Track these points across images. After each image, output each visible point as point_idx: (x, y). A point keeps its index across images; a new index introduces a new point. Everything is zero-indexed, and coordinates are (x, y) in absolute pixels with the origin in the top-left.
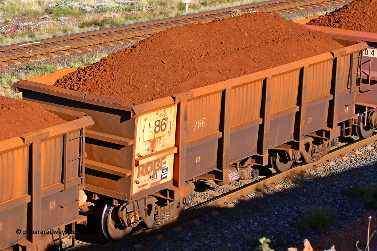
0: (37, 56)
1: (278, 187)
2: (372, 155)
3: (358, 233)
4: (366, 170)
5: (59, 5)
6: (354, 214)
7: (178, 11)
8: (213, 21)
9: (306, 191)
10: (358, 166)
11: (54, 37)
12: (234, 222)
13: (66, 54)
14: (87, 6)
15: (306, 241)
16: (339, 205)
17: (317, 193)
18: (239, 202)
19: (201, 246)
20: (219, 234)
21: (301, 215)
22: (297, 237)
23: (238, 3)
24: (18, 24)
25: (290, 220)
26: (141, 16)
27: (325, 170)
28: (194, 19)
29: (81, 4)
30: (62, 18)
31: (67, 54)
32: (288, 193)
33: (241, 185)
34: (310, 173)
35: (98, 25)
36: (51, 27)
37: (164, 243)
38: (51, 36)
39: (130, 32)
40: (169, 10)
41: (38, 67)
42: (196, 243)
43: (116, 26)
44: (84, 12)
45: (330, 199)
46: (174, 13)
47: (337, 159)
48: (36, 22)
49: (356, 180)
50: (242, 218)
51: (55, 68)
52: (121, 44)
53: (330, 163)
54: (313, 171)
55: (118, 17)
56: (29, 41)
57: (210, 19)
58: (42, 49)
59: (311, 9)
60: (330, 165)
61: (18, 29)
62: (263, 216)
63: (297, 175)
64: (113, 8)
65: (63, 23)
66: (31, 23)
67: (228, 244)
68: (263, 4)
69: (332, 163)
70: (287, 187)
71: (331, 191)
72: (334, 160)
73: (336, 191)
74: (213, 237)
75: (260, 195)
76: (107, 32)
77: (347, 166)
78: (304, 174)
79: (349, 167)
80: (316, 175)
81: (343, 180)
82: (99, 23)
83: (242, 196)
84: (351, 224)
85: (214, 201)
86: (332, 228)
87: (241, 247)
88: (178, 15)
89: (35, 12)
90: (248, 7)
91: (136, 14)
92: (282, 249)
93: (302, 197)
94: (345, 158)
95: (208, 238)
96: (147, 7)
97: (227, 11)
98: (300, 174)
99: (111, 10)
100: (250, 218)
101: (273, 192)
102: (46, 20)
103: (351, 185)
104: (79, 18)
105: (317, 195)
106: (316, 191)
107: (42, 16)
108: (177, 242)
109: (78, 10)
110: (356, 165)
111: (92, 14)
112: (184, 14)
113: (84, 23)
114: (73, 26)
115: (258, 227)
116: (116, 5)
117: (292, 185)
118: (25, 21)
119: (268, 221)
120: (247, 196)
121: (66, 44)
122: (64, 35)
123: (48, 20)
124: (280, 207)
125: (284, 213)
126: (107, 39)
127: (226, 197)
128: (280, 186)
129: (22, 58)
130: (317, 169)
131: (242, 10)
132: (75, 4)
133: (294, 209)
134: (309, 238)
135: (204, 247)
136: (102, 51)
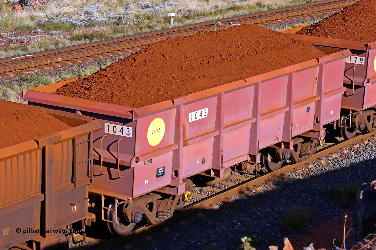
0: (29, 68)
1: (260, 189)
2: (348, 158)
3: (335, 231)
4: (342, 172)
5: (50, 20)
6: (332, 213)
7: (163, 24)
8: (197, 33)
9: (286, 193)
10: (335, 168)
11: (46, 50)
12: (218, 223)
13: (57, 66)
14: (77, 21)
15: (286, 239)
16: (317, 205)
17: (297, 195)
18: (223, 204)
19: (188, 246)
20: (205, 234)
21: (282, 215)
22: (278, 236)
23: (220, 16)
24: (11, 38)
25: (271, 220)
26: (129, 29)
27: (304, 173)
28: (179, 32)
29: (72, 19)
30: (53, 32)
31: (59, 66)
32: (269, 194)
33: (225, 188)
34: (290, 176)
35: (88, 38)
36: (43, 40)
37: (153, 244)
38: (43, 49)
39: (118, 44)
40: (155, 24)
41: (31, 79)
42: (183, 243)
43: (105, 39)
44: (74, 26)
45: (309, 200)
46: (160, 26)
47: (315, 162)
48: (29, 36)
49: (333, 181)
50: (226, 219)
51: (47, 79)
52: (109, 56)
53: (308, 166)
54: (292, 174)
55: (106, 30)
56: (22, 54)
57: (194, 31)
58: (35, 62)
59: (289, 21)
60: (308, 168)
61: (12, 43)
62: (246, 217)
63: (278, 177)
64: (102, 22)
65: (54, 37)
66: (23, 37)
67: (214, 244)
68: (244, 17)
69: (311, 166)
70: (268, 189)
71: (309, 192)
72: (312, 163)
73: (314, 192)
74: (199, 238)
75: (243, 197)
76: (97, 44)
77: (325, 169)
78: (284, 177)
79: (327, 170)
80: (296, 177)
81: (321, 181)
82: (88, 36)
83: (226, 198)
84: (329, 222)
85: (199, 203)
86: (311, 227)
87: (225, 246)
88: (163, 28)
89: (27, 27)
90: (230, 20)
91: (124, 28)
92: (264, 247)
93: (282, 198)
94: (322, 161)
95: (194, 239)
96: (135, 21)
97: (210, 24)
98: (280, 177)
99: (100, 24)
100: (234, 219)
101: (255, 194)
102: (38, 34)
103: (328, 186)
104: (69, 32)
105: (297, 196)
106: (295, 192)
107: (34, 30)
108: (165, 243)
109: (68, 25)
110: (333, 168)
111: (82, 28)
112: (169, 27)
113: (74, 37)
114: (64, 40)
115: (241, 228)
116: (104, 19)
117: (273, 187)
118: (18, 35)
119: (250, 222)
120: (231, 198)
121: (57, 56)
122: (56, 48)
123: (40, 34)
124: (262, 208)
125: (265, 214)
126: (96, 51)
127: (211, 199)
128: (262, 189)
129: (15, 70)
130: (296, 171)
131: (224, 23)
132: (66, 18)
133: (275, 210)
134: (289, 237)
135: (191, 247)
136: (92, 63)
